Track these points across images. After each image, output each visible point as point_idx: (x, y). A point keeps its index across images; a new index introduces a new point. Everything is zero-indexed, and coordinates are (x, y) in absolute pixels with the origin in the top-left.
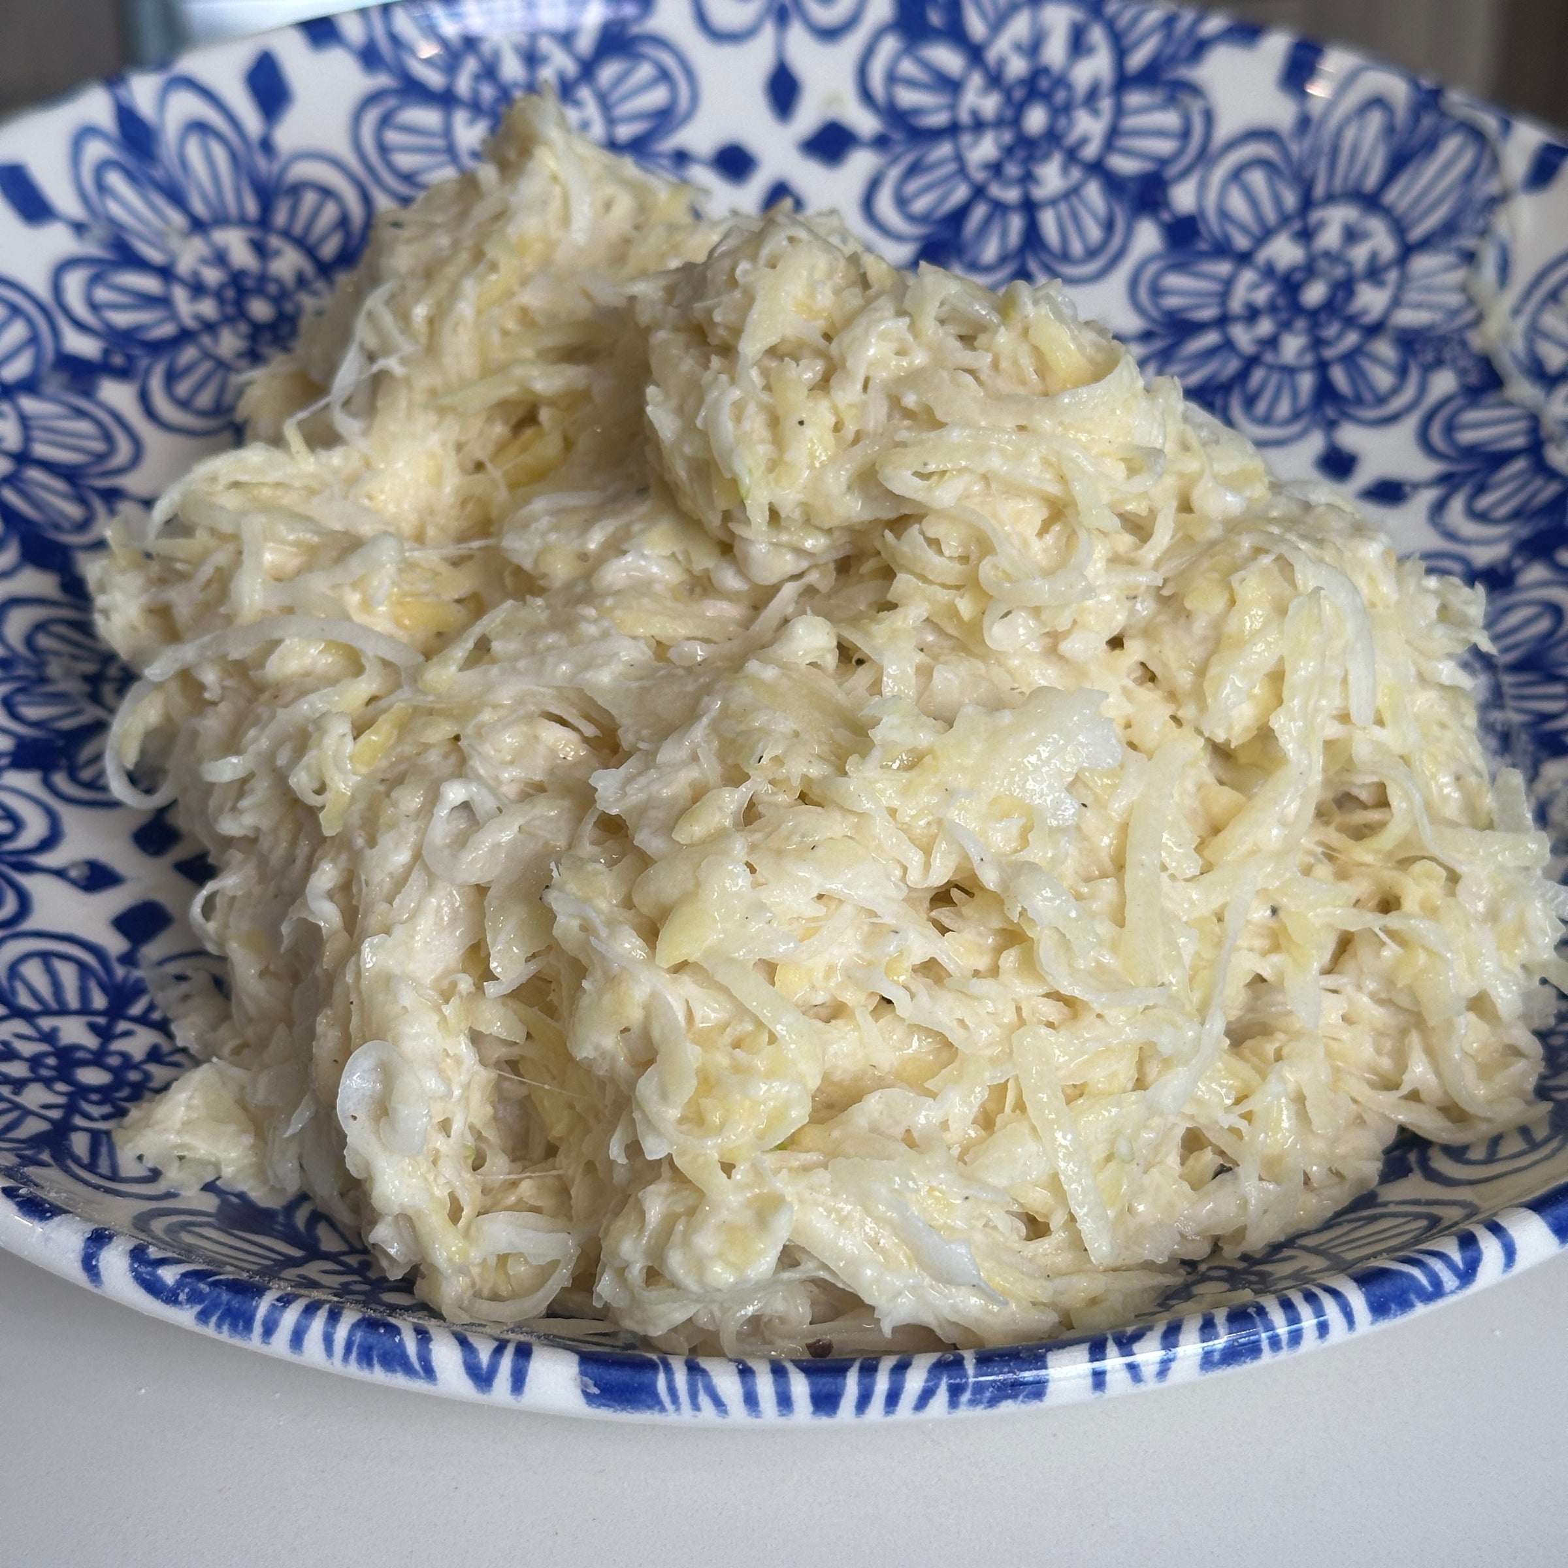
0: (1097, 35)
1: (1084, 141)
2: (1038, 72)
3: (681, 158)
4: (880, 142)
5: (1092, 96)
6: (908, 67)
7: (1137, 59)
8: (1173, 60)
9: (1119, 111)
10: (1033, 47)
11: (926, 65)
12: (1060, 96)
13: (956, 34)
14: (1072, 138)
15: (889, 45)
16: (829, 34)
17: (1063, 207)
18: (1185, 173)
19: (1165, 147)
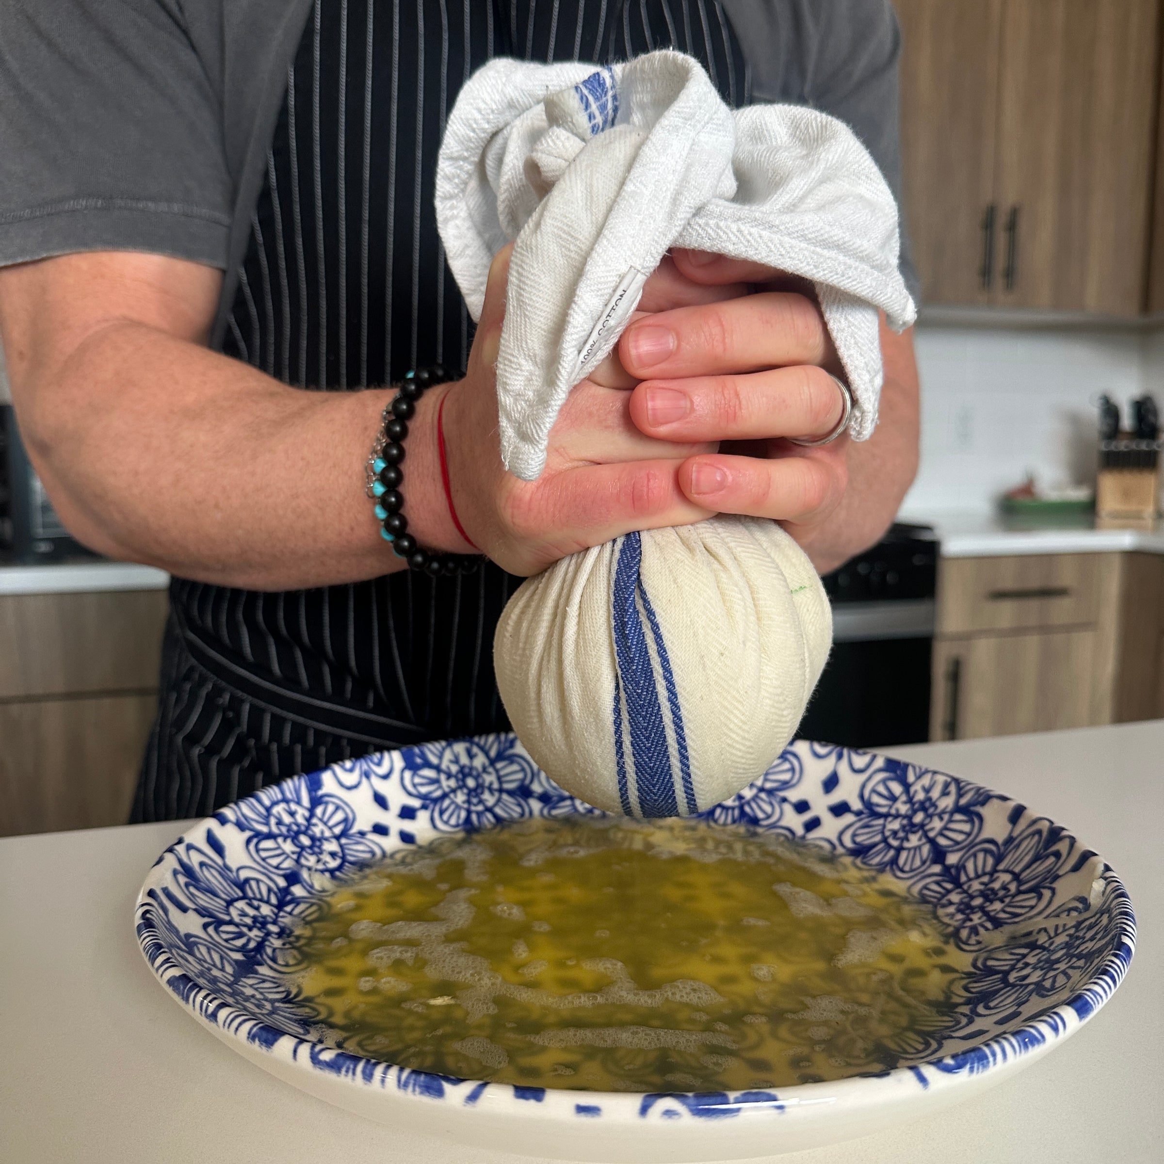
0: (475, 750)
1: (491, 784)
2: (462, 769)
3: (362, 834)
4: (424, 807)
5: (484, 770)
6: (417, 780)
7: (493, 753)
8: (506, 749)
9: (497, 771)
10: (456, 761)
11: (423, 777)
12: (474, 773)
13: (428, 764)
14: (487, 784)
15: (408, 775)
16: (386, 777)
17: (501, 804)
18: (532, 781)
19: (520, 776)
